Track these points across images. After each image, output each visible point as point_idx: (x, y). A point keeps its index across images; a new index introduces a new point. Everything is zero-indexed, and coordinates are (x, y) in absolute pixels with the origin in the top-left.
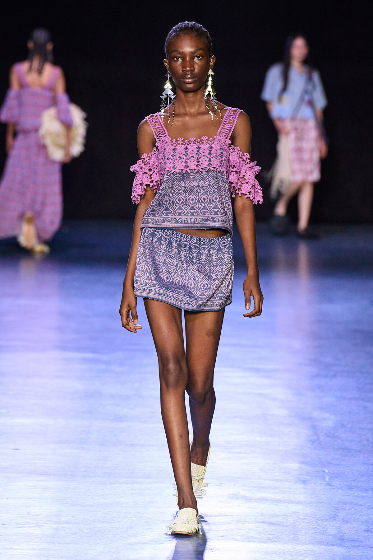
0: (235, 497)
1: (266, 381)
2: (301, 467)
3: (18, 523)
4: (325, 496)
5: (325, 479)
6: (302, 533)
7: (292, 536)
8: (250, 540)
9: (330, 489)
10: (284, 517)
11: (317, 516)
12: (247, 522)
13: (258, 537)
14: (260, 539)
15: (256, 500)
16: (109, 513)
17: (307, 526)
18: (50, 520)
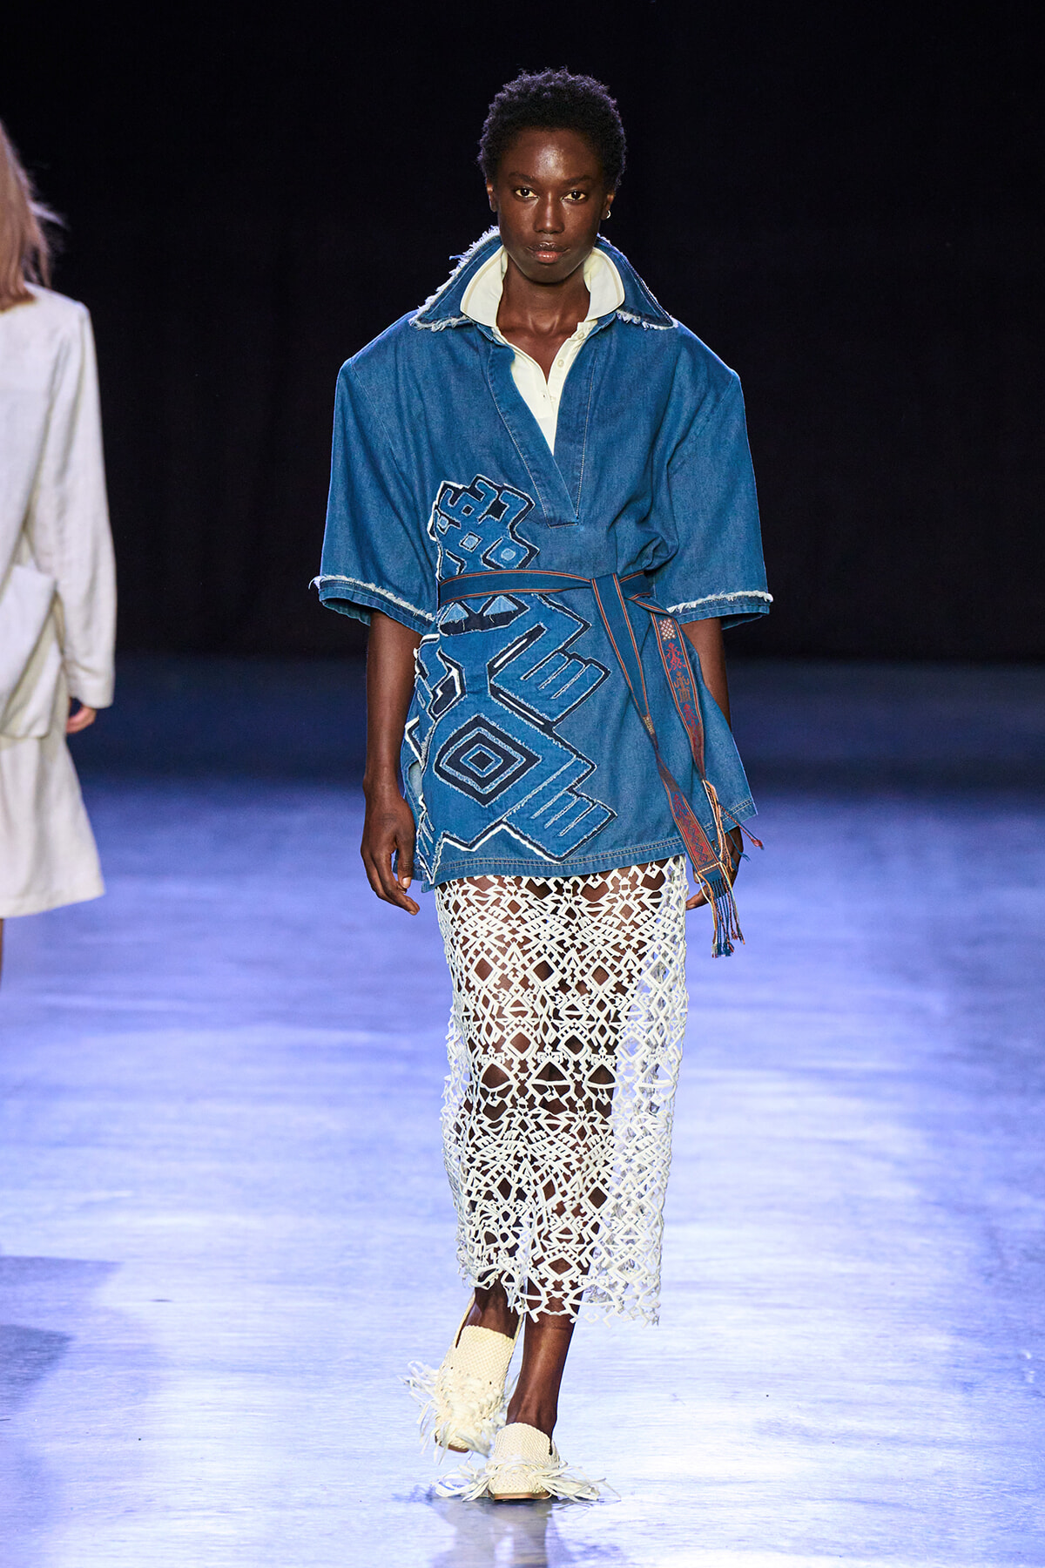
0: (775, 1429)
1: (854, 1105)
2: (956, 1346)
3: (169, 1507)
4: (1026, 1424)
5: (1023, 1378)
6: (962, 1529)
7: (935, 1539)
8: (818, 1551)
9: (1038, 1405)
10: (913, 1486)
11: (1003, 1482)
12: (809, 1499)
13: (843, 1541)
14: (846, 1547)
15: (831, 1437)
16: (424, 1476)
17: (980, 1511)
18: (261, 1498)
